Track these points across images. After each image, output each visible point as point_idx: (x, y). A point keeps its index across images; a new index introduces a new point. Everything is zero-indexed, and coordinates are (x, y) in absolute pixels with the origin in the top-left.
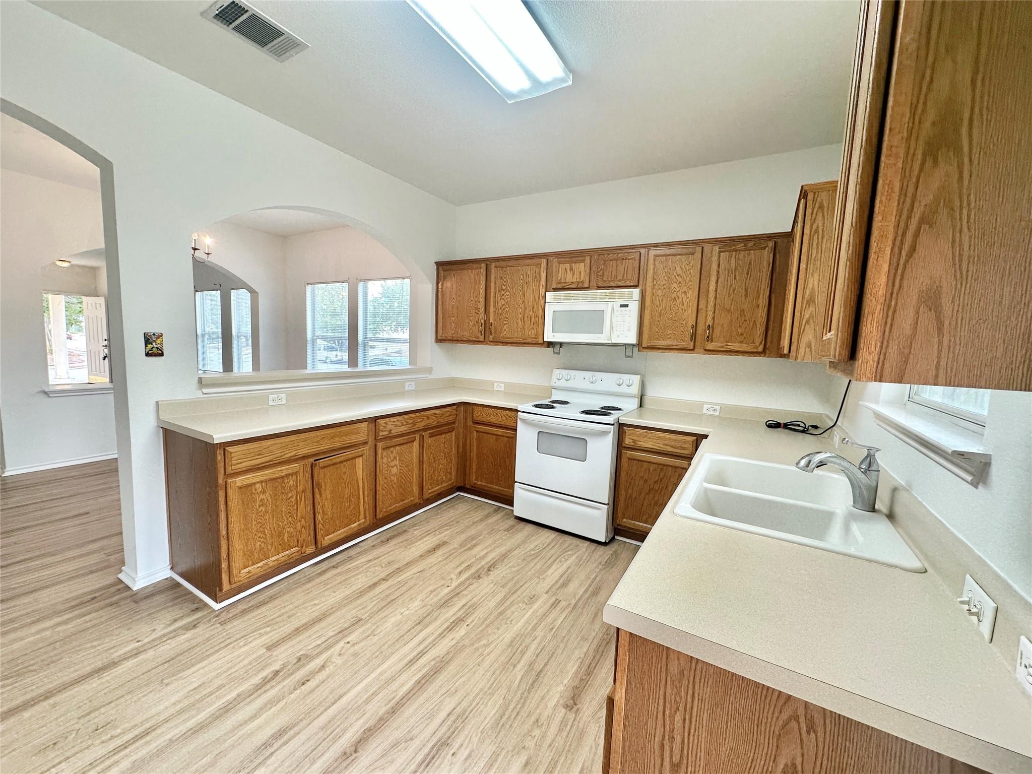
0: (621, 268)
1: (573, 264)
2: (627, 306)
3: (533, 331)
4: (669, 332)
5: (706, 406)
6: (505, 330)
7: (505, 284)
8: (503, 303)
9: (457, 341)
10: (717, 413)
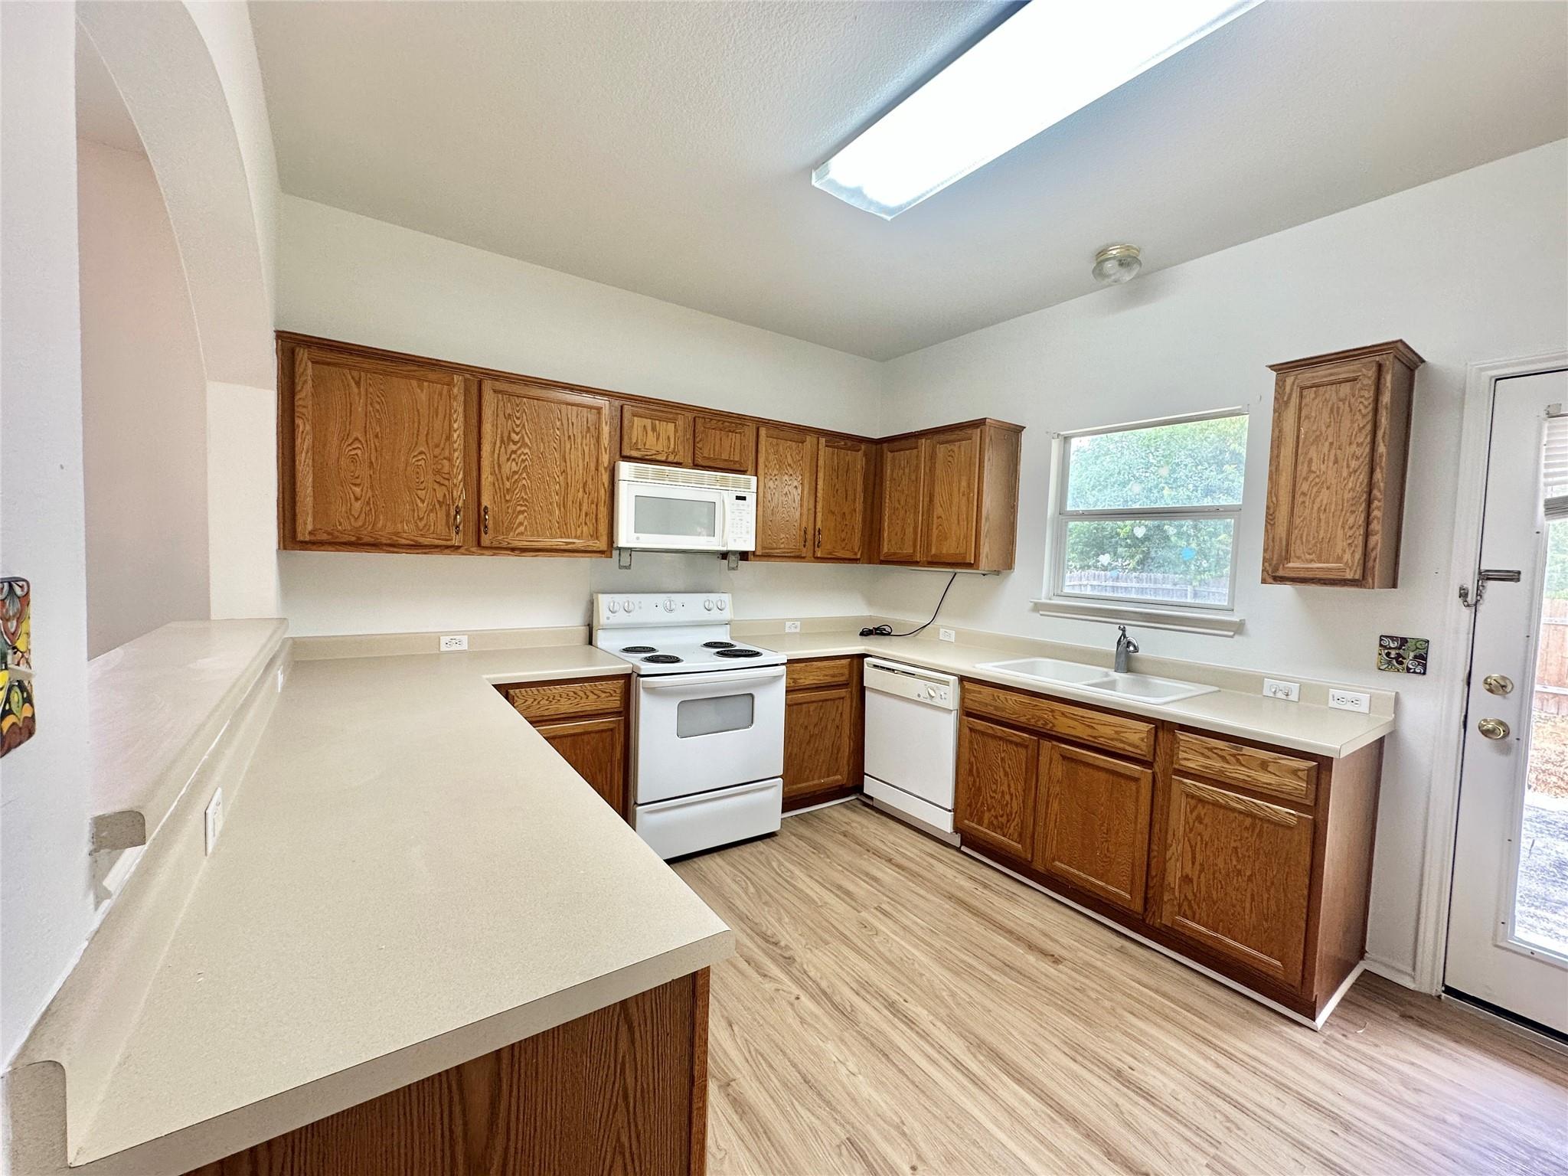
0: (726, 443)
1: (657, 422)
2: (744, 498)
3: (585, 529)
4: (782, 536)
5: (788, 624)
6: (521, 524)
7: (517, 430)
8: (515, 468)
9: (375, 546)
10: (798, 630)
